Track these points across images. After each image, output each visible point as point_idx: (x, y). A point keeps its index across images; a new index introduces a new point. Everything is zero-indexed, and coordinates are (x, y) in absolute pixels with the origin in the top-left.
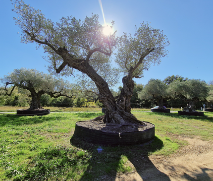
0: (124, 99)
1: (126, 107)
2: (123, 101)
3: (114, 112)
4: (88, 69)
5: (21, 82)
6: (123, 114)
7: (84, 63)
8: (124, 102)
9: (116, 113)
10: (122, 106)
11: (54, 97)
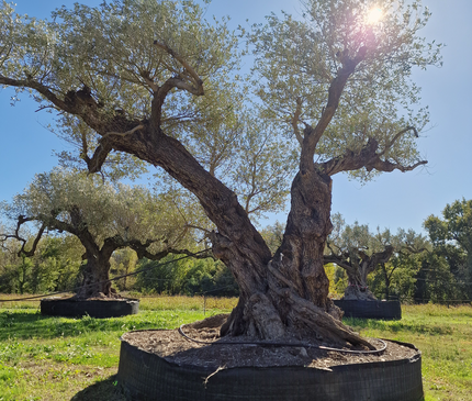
0: (294, 247)
1: (303, 280)
2: (289, 256)
3: (253, 297)
4: (159, 151)
5: (55, 213)
6: (288, 305)
7: (146, 132)
8: (296, 262)
9: (259, 300)
10: (289, 275)
11: (151, 257)
